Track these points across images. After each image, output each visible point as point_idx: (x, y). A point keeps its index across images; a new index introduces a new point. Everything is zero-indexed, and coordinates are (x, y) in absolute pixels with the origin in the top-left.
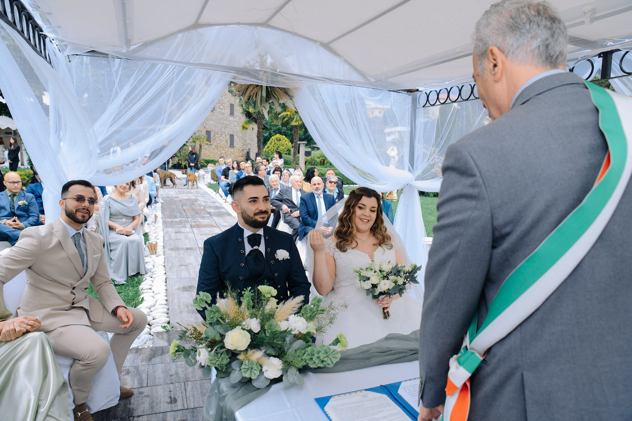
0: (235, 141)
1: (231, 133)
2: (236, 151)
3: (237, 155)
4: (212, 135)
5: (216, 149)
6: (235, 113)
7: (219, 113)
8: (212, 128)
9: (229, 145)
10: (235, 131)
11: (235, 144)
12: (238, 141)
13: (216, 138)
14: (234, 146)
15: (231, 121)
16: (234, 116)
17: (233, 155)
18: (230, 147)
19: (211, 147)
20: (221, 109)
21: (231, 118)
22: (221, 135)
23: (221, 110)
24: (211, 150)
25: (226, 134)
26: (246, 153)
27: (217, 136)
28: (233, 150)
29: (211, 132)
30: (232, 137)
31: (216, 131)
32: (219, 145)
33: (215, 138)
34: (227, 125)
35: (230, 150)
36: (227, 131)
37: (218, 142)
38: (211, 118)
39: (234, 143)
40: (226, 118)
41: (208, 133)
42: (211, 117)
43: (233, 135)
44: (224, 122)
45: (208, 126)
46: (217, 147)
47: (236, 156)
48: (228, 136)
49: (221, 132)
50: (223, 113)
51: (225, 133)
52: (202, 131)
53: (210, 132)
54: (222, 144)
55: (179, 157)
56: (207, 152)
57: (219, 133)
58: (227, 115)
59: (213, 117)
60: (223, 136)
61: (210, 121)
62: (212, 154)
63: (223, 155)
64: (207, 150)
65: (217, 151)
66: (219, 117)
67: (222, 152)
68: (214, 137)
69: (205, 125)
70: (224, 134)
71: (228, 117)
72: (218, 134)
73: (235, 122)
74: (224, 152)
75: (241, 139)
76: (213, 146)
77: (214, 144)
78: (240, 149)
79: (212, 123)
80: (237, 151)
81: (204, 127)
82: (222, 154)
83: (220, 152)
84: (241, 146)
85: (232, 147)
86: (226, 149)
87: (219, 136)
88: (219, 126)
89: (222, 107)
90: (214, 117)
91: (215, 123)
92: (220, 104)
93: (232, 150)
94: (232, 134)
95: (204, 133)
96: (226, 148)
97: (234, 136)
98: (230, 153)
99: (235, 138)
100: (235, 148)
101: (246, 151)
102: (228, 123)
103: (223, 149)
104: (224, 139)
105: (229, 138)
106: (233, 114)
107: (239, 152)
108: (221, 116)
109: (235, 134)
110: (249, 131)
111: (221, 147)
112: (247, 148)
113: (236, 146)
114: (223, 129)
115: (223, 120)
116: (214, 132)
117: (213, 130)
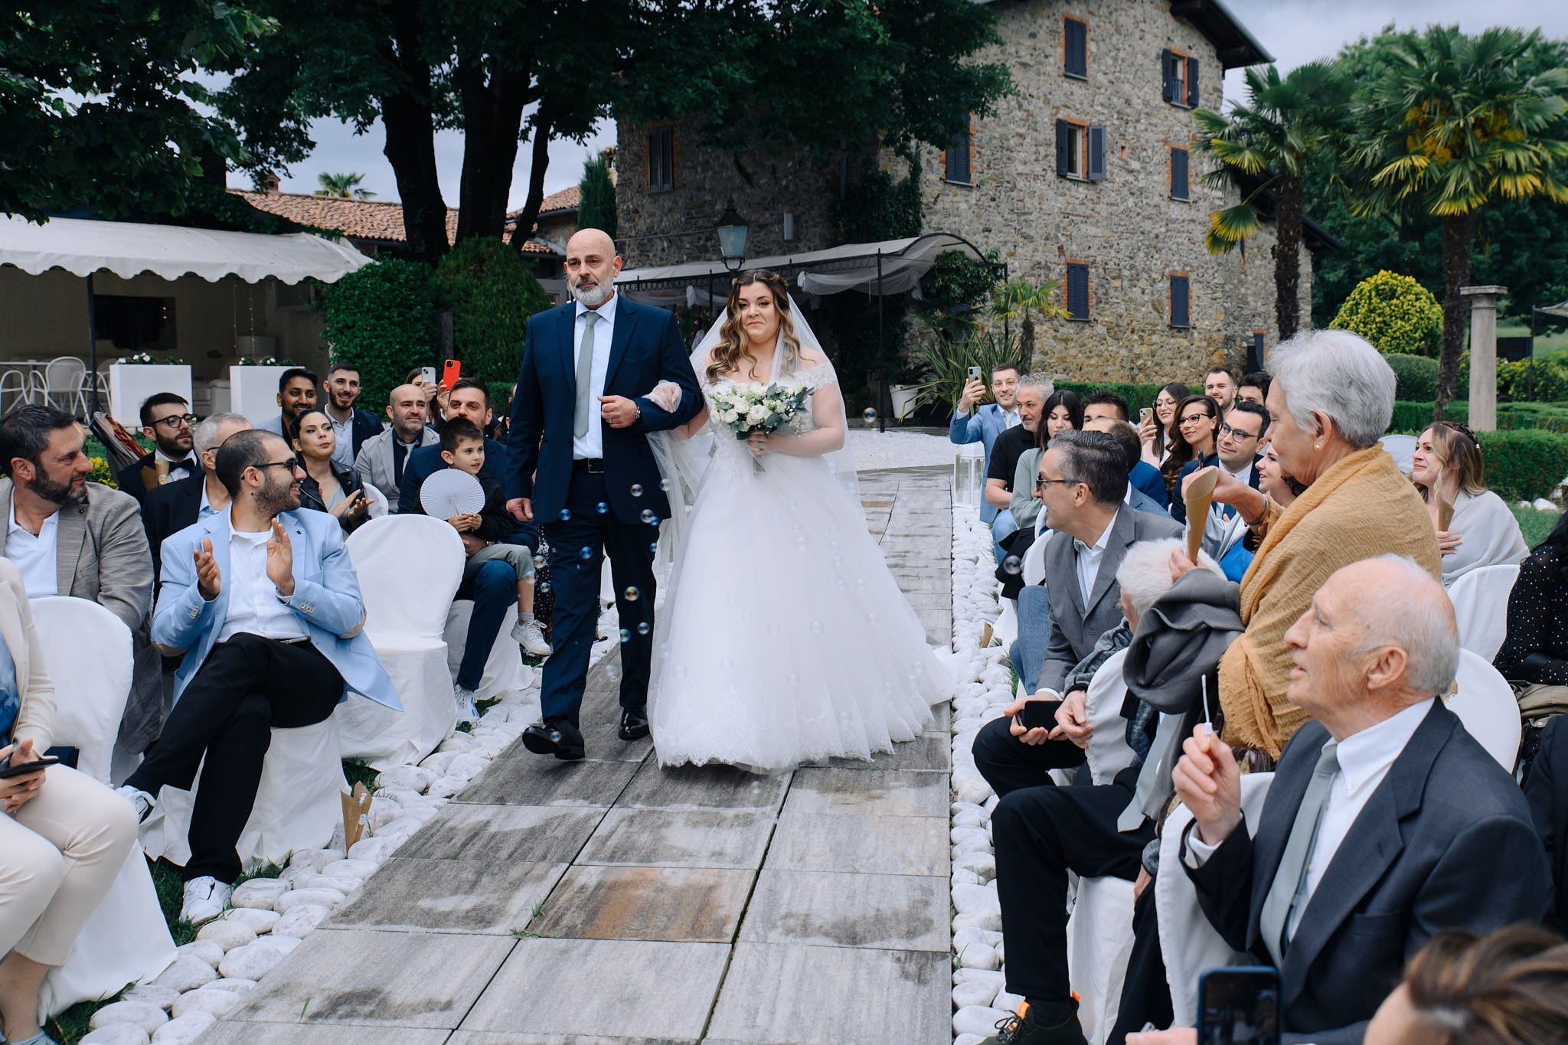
0: (1193, 302)
1: (1177, 269)
2: (1197, 343)
3: (1204, 363)
4: (1093, 283)
5: (1110, 340)
6: (1192, 187)
7: (1125, 191)
8: (1092, 252)
9: (1168, 322)
10: (1195, 263)
11: (1193, 317)
12: (1206, 302)
13: (1112, 293)
14: (1191, 323)
15: (1174, 221)
16: (1191, 200)
17: (1184, 363)
18: (1171, 327)
19: (1088, 331)
20: (1131, 171)
21: (1176, 210)
22: (1134, 280)
23: (1130, 178)
24: (1090, 344)
25: (1154, 276)
26: (1244, 352)
27: (1117, 283)
28: (1185, 343)
29: (1092, 270)
30: (1179, 286)
31: (1111, 266)
32: (1124, 323)
33: (1106, 294)
34: (1157, 236)
35: (1172, 341)
36: (1157, 264)
37: (1121, 309)
38: (1089, 212)
39: (1190, 310)
40: (1155, 211)
41: (1077, 274)
42: (1091, 205)
43: (1185, 281)
44: (1147, 225)
45: (1074, 247)
46: (1114, 331)
47: (1199, 364)
48: (1164, 285)
49: (1132, 267)
50: (1141, 190)
51: (1148, 271)
52: (1053, 266)
53: (1084, 269)
54: (1140, 315)
55: (940, 378)
56: (1073, 352)
57: (1126, 273)
58: (1157, 199)
59: (1098, 207)
60: (1142, 284)
61: (1083, 226)
62: (1092, 362)
63: (1140, 362)
64: (1071, 344)
65: (1114, 348)
66: (1122, 208)
67: (1137, 350)
68: (1101, 291)
69: (1063, 239)
70: (1145, 275)
71: (1163, 204)
72: (1119, 277)
73: (1192, 226)
74: (1145, 349)
75: (1219, 295)
76: (1100, 329)
77: (1100, 319)
78: (1215, 336)
79: (1092, 230)
80: (1204, 344)
81: (1061, 248)
82: (1138, 357)
83: (1131, 351)
84: (1222, 326)
85: (1179, 330)
86: (1155, 338)
87: (1126, 283)
88: (1124, 243)
89: (1135, 165)
90: (1103, 209)
91: (1107, 233)
92: (1127, 151)
93: (1181, 341)
94: (1179, 275)
95: (1058, 273)
96: (1154, 332)
97: (1191, 281)
98: (1170, 354)
99: (1195, 289)
100: (1196, 334)
101: (1245, 344)
102: (1163, 230)
103: (1141, 337)
104: (1146, 298)
105: (1167, 294)
106: (1185, 194)
107: (1211, 349)
108: (1131, 202)
109: (1192, 277)
110: (1258, 262)
111: (1133, 332)
112: (1250, 334)
113: (1197, 324)
114: (1142, 255)
115: (1140, 218)
116: (1101, 270)
117: (1099, 259)
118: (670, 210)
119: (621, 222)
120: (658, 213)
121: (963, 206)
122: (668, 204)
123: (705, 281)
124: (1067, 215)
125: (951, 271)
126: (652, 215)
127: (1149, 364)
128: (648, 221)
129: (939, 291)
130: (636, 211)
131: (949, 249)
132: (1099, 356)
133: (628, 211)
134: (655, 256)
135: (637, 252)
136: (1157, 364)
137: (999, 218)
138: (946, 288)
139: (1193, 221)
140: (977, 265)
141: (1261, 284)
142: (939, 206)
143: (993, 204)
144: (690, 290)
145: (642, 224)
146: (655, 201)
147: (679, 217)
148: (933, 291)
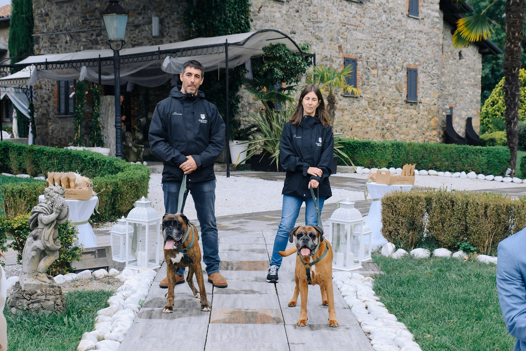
0: (420, 86)
1: (411, 63)
2: (422, 113)
3: (426, 126)
4: (360, 70)
5: (369, 110)
6: (421, 9)
7: (381, 10)
8: (359, 50)
9: (405, 98)
10: (422, 60)
11: (420, 95)
12: (428, 85)
13: (371, 78)
14: (419, 99)
15: (410, 31)
16: (420, 18)
17: (414, 126)
18: (407, 102)
19: (356, 104)
21: (411, 24)
22: (385, 70)
23: (384, 1)
24: (358, 112)
25: (397, 67)
26: (445, 119)
27: (374, 72)
28: (415, 112)
29: (359, 63)
30: (412, 75)
31: (371, 59)
32: (378, 98)
33: (368, 79)
34: (399, 41)
35: (407, 111)
36: (399, 60)
37: (377, 89)
38: (358, 23)
39: (418, 91)
40: (398, 24)
41: (350, 64)
42: (359, 19)
43: (415, 71)
44: (394, 33)
45: (348, 47)
46: (372, 104)
47: (422, 126)
48: (403, 74)
49: (384, 61)
50: (391, 10)
51: (394, 64)
52: (335, 59)
53: (354, 61)
54: (388, 93)
55: (265, 136)
56: (347, 118)
57: (380, 65)
58: (400, 16)
59: (364, 20)
60: (390, 73)
61: (354, 32)
62: (359, 124)
63: (387, 125)
64: (346, 112)
65: (372, 116)
66: (378, 21)
67: (386, 116)
68: (365, 77)
69: (341, 41)
70: (392, 67)
71: (403, 19)
72: (375, 68)
73: (420, 35)
74: (390, 116)
75: (435, 81)
76: (364, 103)
77: (364, 96)
78: (433, 108)
79: (360, 36)
80: (426, 113)
81: (340, 47)
82: (387, 121)
83: (382, 117)
84: (435, 101)
85: (412, 104)
86: (397, 109)
87: (380, 72)
88: (379, 45)
90: (367, 21)
91: (370, 38)
93: (412, 111)
94: (412, 67)
95: (338, 64)
96: (396, 105)
97: (419, 72)
98: (405, 119)
99: (421, 77)
100: (421, 107)
101: (444, 114)
102: (403, 37)
103: (388, 108)
104: (392, 82)
105: (404, 80)
106: (417, 13)
107: (430, 117)
108: (384, 17)
109: (420, 69)
110: (451, 61)
111: (383, 105)
112: (447, 107)
113: (422, 100)
114: (390, 53)
115: (389, 28)
116: (365, 63)
117: (364, 55)
118: (71, 14)
119: (36, 22)
120: (63, 16)
121: (278, 15)
122: (69, 10)
123: (96, 63)
124: (344, 25)
125: (275, 58)
126: (59, 18)
127: (393, 126)
128: (56, 22)
129: (266, 74)
130: (47, 15)
131: (274, 42)
132: (363, 121)
133: (41, 15)
134: (61, 46)
135: (48, 44)
136: (398, 126)
137: (301, 25)
138: (271, 71)
139: (421, 31)
140: (294, 55)
141: (452, 75)
142: (261, 14)
143: (297, 14)
144: (84, 69)
145: (52, 24)
146: (61, 7)
147: (77, 19)
148: (261, 73)
